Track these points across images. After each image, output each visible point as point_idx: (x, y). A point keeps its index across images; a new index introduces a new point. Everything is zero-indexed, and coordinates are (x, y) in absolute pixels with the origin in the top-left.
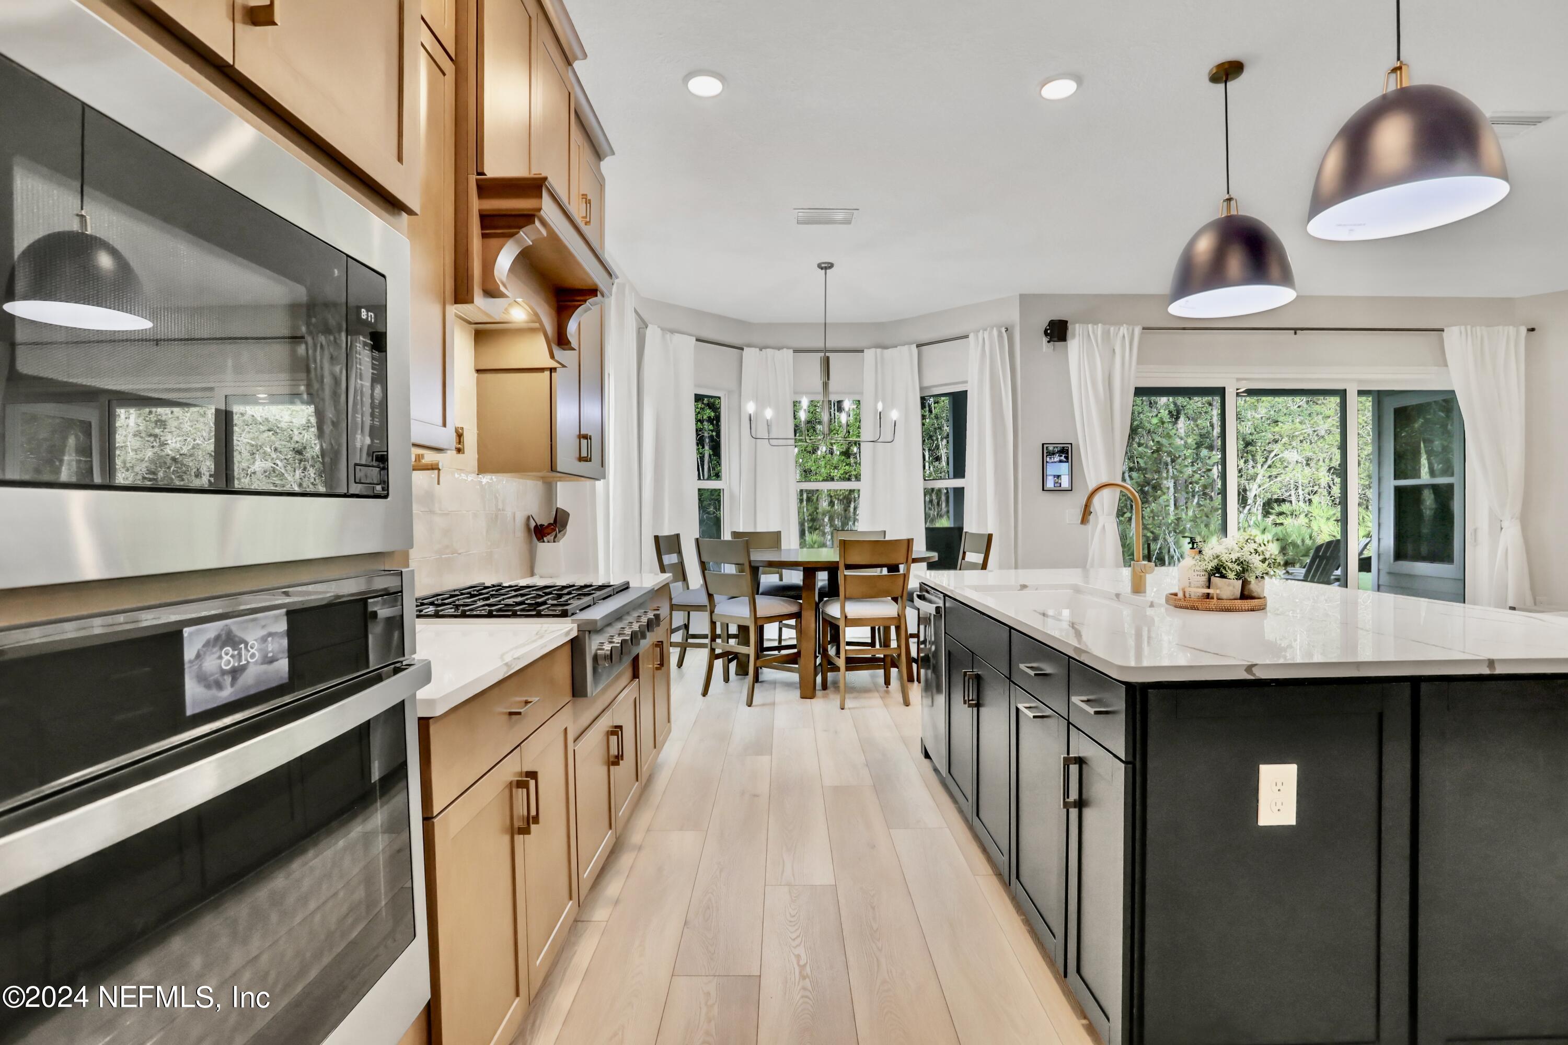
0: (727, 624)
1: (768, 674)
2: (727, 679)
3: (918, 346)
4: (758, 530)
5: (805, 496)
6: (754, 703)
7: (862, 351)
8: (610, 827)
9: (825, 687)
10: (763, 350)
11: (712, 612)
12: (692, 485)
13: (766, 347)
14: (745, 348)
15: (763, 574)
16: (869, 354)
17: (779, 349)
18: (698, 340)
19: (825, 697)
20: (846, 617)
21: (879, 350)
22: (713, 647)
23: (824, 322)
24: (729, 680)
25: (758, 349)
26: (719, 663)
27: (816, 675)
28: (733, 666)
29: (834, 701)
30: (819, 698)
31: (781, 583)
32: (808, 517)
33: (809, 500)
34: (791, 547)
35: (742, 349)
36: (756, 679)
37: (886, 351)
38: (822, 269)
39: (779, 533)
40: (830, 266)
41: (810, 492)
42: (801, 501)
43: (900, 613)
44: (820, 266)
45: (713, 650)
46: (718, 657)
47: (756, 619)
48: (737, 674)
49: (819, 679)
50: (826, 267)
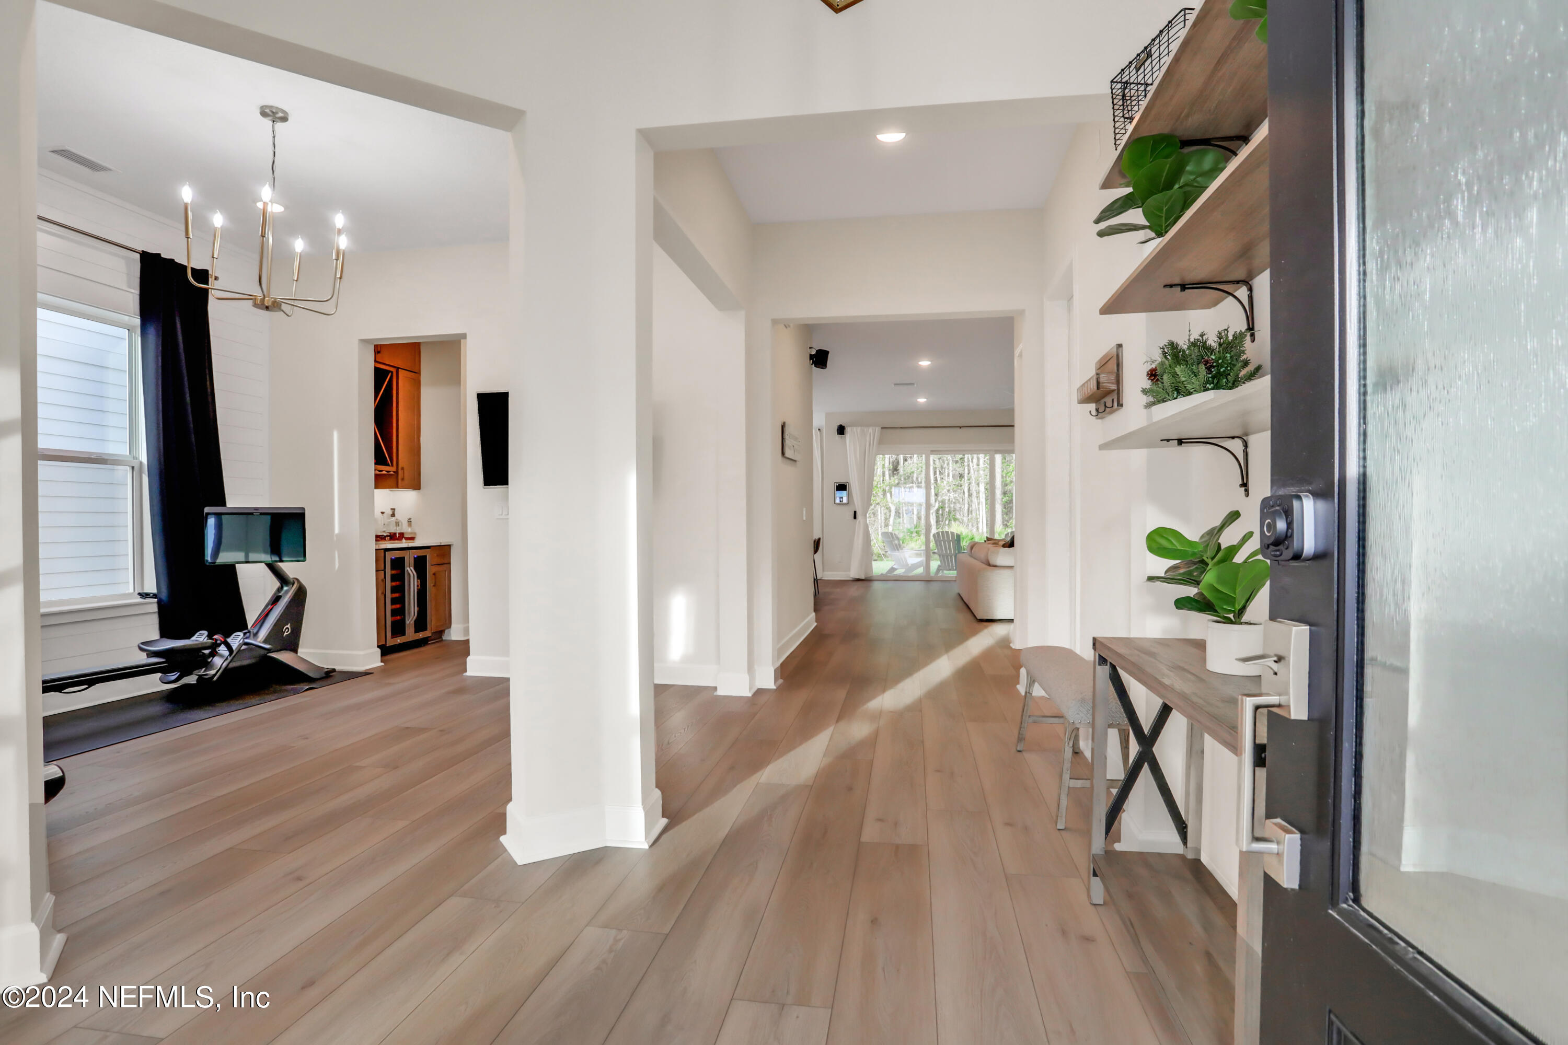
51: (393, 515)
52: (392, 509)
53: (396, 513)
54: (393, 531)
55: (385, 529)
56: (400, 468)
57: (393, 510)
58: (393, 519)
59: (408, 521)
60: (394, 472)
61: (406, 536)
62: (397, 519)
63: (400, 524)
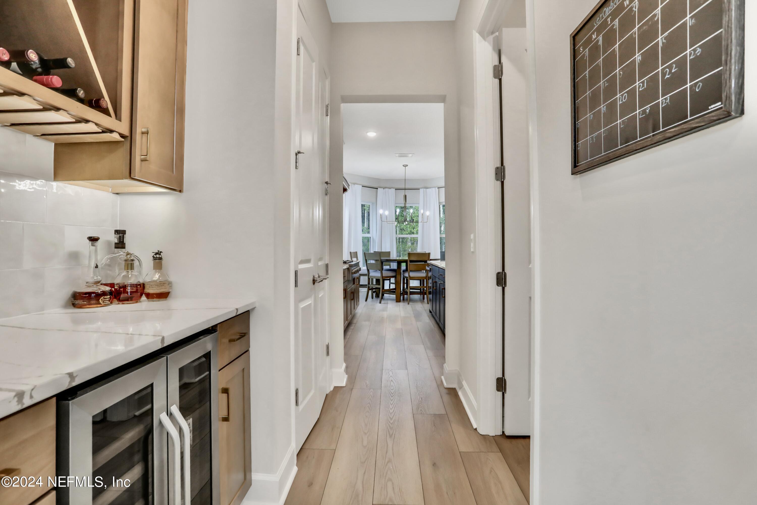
0: (373, 279)
1: (386, 295)
2: (372, 298)
3: (438, 188)
4: (382, 251)
5: (401, 240)
6: (381, 303)
7: (419, 189)
8: (347, 320)
9: (404, 299)
10: (385, 189)
11: (369, 275)
12: (360, 235)
13: (386, 188)
14: (378, 188)
15: (384, 266)
16: (421, 191)
17: (390, 188)
18: (362, 186)
19: (403, 302)
20: (410, 276)
21: (425, 189)
22: (369, 286)
23: (405, 179)
24: (373, 298)
25: (383, 189)
26: (370, 292)
27: (401, 296)
28: (374, 294)
29: (406, 304)
30: (402, 302)
31: (390, 268)
32: (402, 249)
33: (402, 242)
34: (394, 256)
35: (377, 189)
36: (382, 298)
37: (428, 190)
38: (404, 166)
39: (389, 252)
40: (407, 166)
41: (403, 238)
42: (399, 242)
43: (426, 275)
44: (403, 166)
45: (369, 287)
46: (370, 289)
47: (382, 277)
48: (376, 297)
49: (402, 297)
50: (405, 166)
51: (121, 244)
52: (117, 232)
53: (127, 239)
54: (118, 281)
55: (99, 278)
56: (139, 129)
57: (121, 233)
58: (121, 253)
59: (155, 258)
60: (122, 136)
61: (147, 290)
62: (128, 254)
63: (136, 263)
